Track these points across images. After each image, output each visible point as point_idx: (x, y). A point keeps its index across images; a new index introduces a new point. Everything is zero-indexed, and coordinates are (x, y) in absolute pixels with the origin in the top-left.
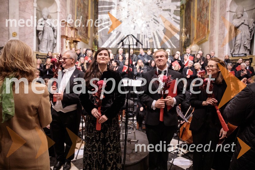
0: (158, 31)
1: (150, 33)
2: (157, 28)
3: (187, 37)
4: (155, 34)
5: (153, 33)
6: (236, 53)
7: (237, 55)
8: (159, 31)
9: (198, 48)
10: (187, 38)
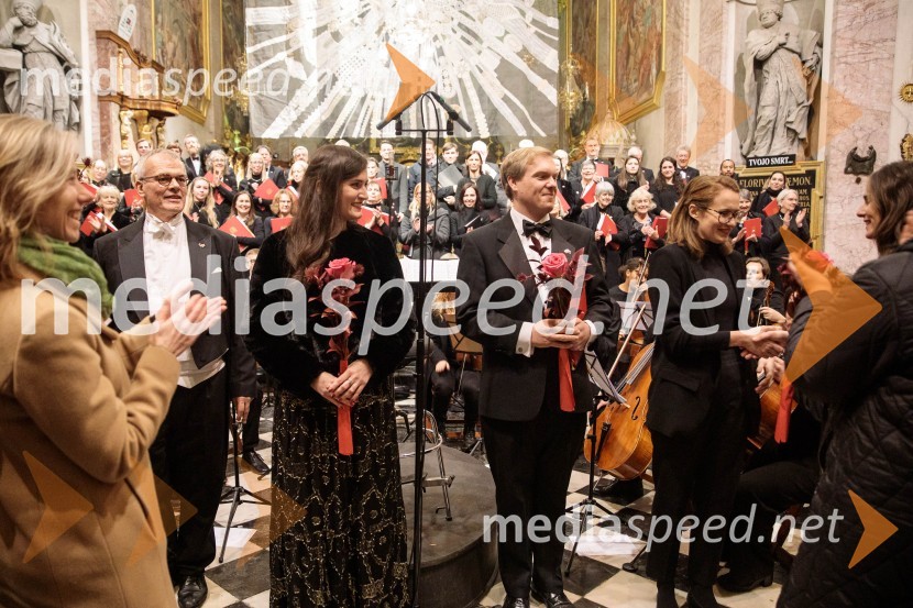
0: (478, 72)
1: (447, 82)
2: (475, 60)
3: (584, 94)
4: (469, 84)
5: (460, 80)
6: (761, 152)
7: (764, 162)
8: (481, 71)
9: (625, 136)
10: (585, 99)
